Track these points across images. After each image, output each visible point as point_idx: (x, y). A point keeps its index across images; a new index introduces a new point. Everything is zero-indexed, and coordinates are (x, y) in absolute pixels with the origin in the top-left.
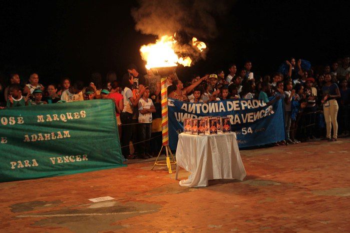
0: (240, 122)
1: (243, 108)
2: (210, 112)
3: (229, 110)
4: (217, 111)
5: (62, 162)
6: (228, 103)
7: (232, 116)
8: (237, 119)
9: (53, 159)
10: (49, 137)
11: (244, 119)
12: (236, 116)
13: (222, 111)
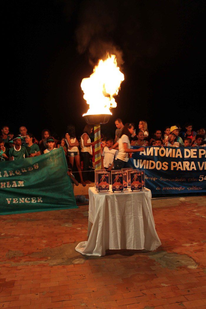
0: (195, 169)
1: (200, 157)
2: (167, 156)
3: (186, 157)
4: (174, 156)
5: (17, 202)
6: (186, 150)
7: (188, 163)
8: (193, 166)
9: (9, 200)
10: (4, 185)
11: (201, 166)
12: (193, 163)
13: (179, 157)
